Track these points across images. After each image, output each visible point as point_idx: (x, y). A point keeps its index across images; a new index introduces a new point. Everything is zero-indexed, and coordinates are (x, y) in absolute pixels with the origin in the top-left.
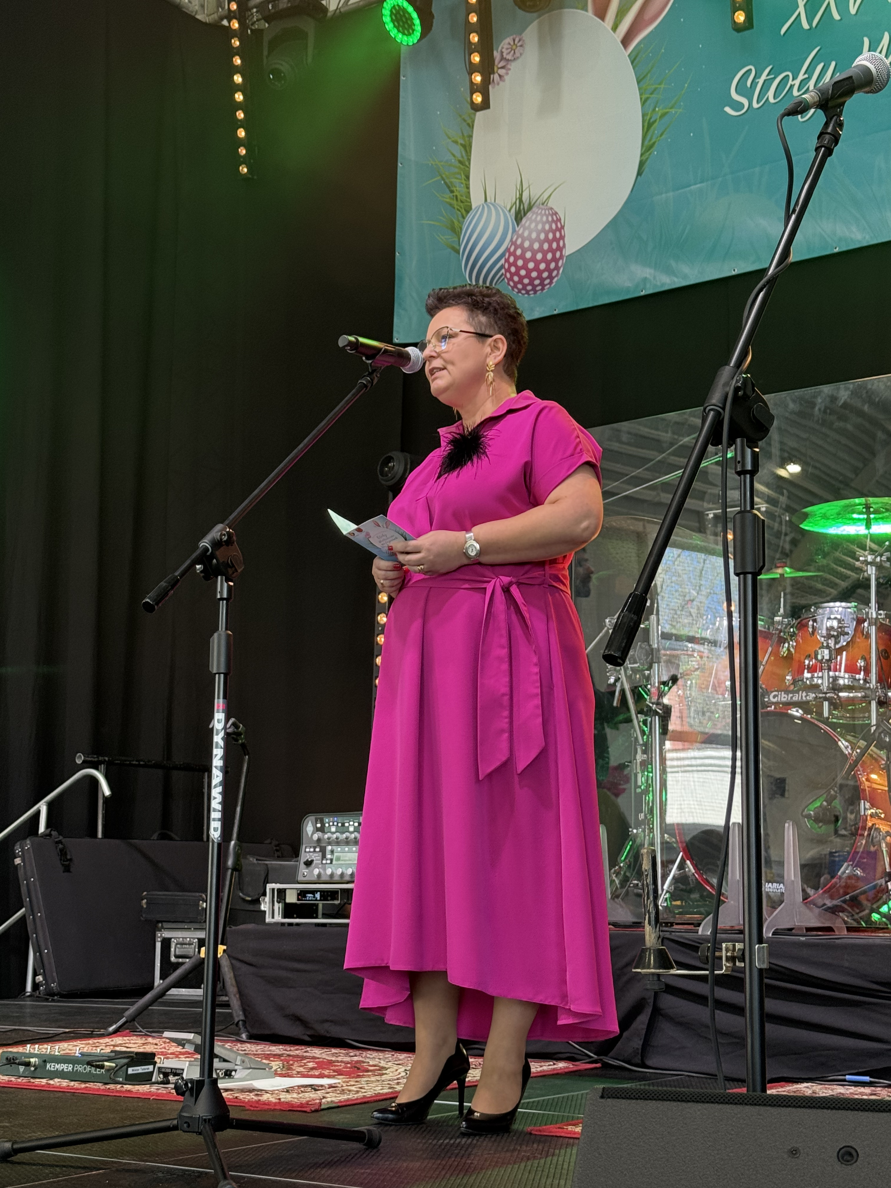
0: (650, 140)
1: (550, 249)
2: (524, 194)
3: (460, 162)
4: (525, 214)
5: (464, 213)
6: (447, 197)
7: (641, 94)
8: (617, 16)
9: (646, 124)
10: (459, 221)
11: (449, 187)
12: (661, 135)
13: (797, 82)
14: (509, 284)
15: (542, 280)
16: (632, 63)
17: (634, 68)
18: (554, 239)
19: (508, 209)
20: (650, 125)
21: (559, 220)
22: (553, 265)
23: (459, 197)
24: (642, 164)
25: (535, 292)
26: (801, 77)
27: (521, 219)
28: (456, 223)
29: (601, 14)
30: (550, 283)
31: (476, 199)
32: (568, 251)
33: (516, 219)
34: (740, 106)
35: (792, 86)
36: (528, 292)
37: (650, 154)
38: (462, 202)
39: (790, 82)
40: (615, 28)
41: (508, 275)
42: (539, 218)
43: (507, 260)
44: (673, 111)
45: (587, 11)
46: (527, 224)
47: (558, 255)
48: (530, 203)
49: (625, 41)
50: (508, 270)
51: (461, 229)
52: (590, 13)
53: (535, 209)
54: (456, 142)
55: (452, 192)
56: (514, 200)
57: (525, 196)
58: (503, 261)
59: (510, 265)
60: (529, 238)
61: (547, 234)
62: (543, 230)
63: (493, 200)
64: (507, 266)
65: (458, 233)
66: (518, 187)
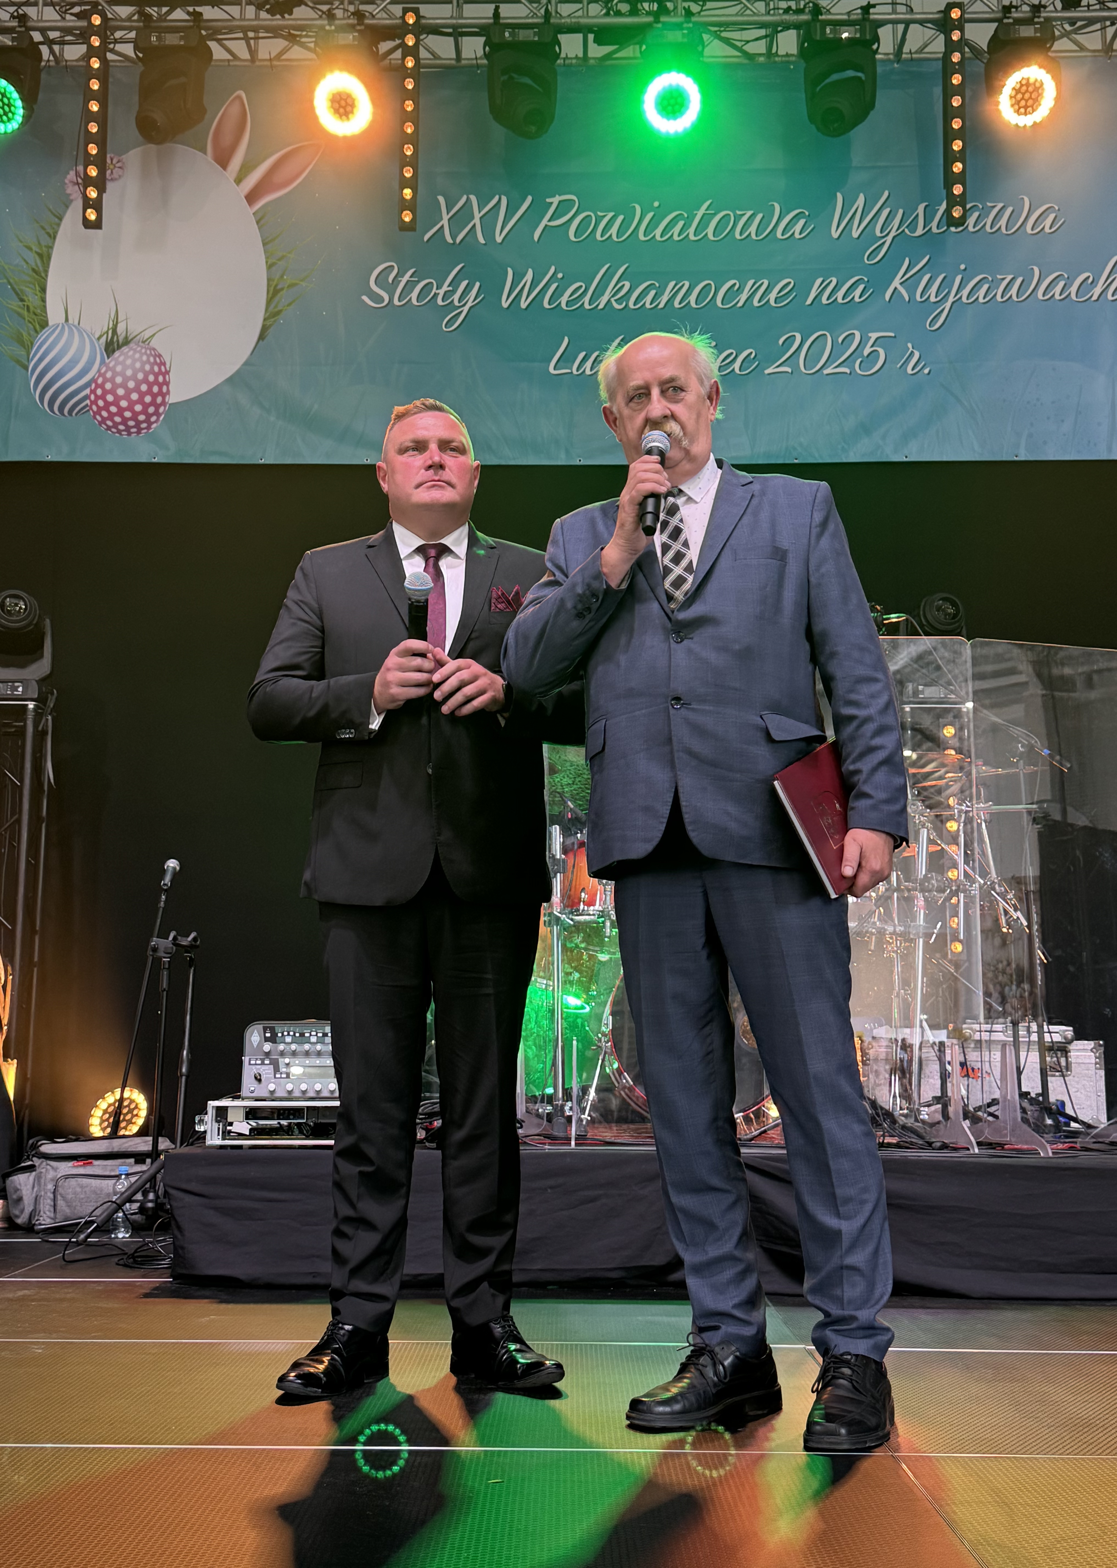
0: (276, 307)
1: (149, 392)
2: (119, 325)
3: (33, 270)
4: (119, 347)
5: (38, 327)
6: (15, 304)
7: (267, 258)
8: (241, 168)
9: (272, 289)
10: (29, 334)
11: (17, 294)
12: (289, 305)
13: (441, 292)
14: (95, 418)
15: (138, 423)
16: (258, 223)
17: (259, 229)
18: (156, 382)
19: (97, 336)
20: (276, 291)
21: (164, 364)
22: (151, 410)
23: (32, 309)
24: (265, 328)
25: (129, 434)
26: (445, 288)
27: (114, 351)
28: (25, 335)
29: (223, 161)
30: (148, 428)
31: (54, 315)
32: (172, 399)
33: (106, 350)
34: (378, 299)
35: (436, 295)
36: (119, 432)
37: (275, 321)
38: (35, 314)
39: (434, 290)
40: (239, 181)
41: (95, 408)
42: (137, 356)
43: (93, 392)
44: (304, 284)
45: (205, 153)
46: (121, 359)
47: (159, 400)
48: (126, 337)
49: (251, 198)
50: (95, 403)
51: (32, 345)
52: (209, 157)
53: (132, 345)
54: (30, 249)
55: (22, 300)
56: (105, 329)
57: (121, 328)
58: (87, 391)
59: (97, 398)
60: (122, 374)
61: (146, 375)
62: (142, 369)
63: (76, 323)
64: (93, 397)
65: (27, 347)
66: (112, 317)
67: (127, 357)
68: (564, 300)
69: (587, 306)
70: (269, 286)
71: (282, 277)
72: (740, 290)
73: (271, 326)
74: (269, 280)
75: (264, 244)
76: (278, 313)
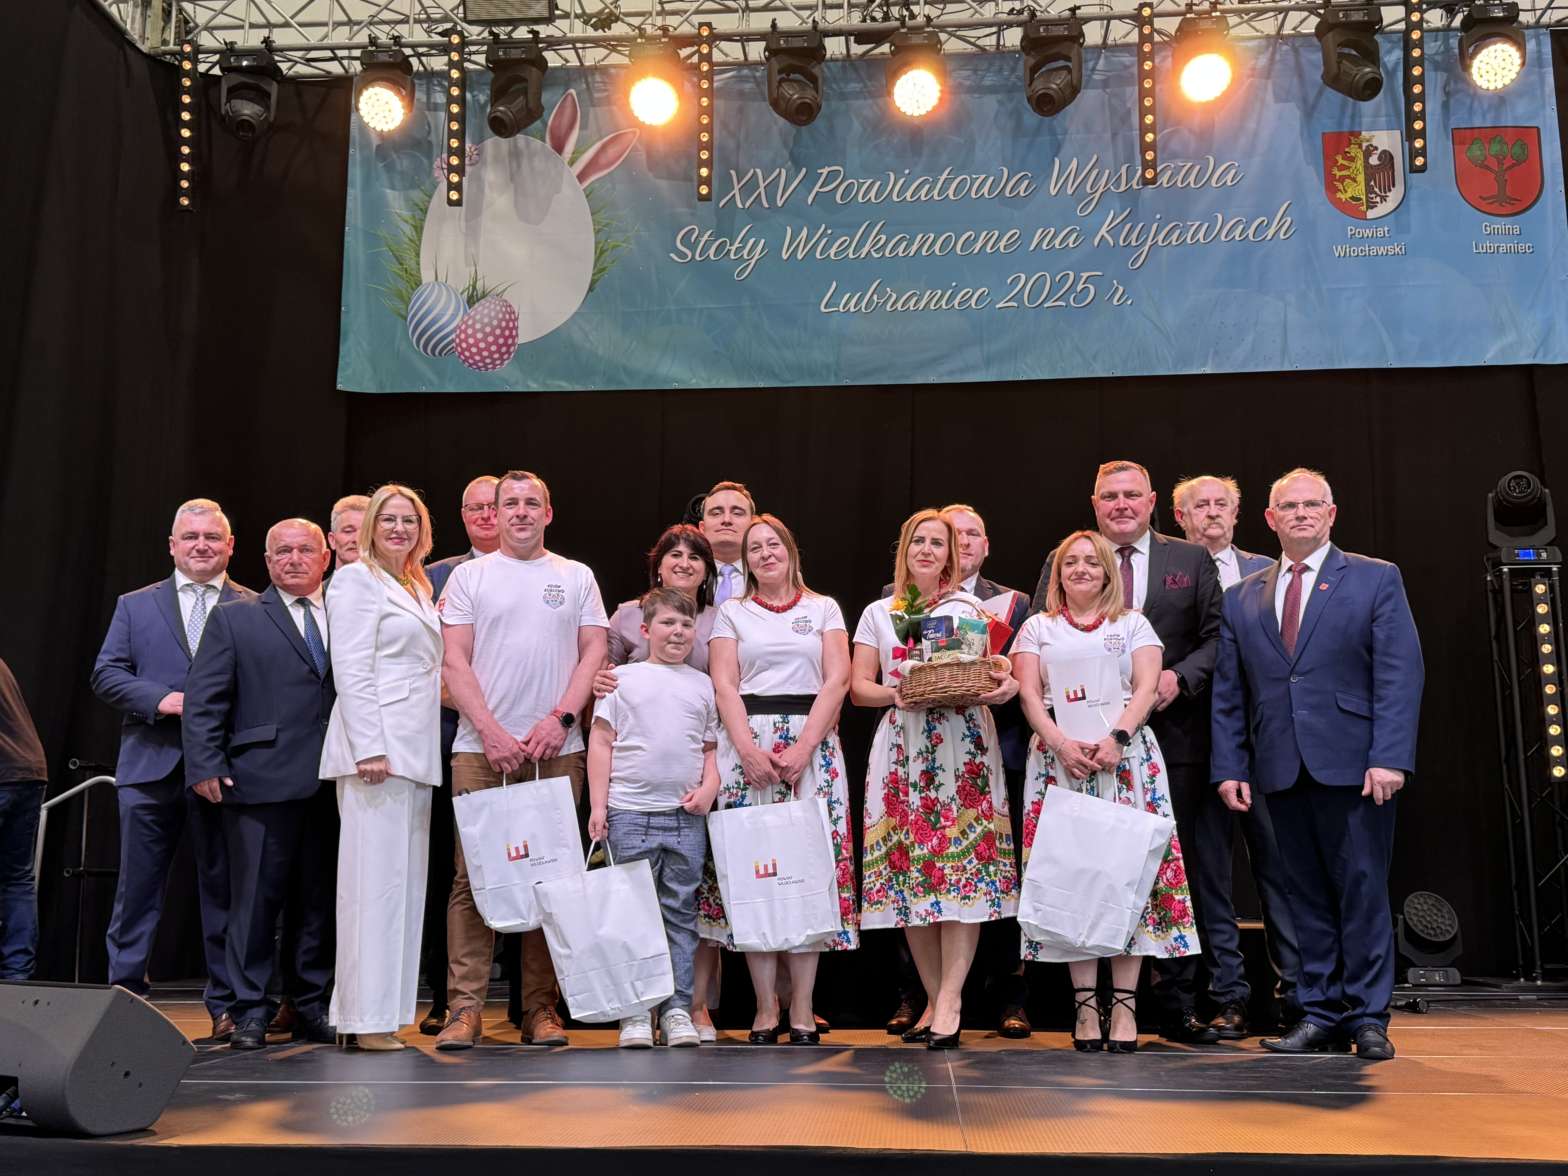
0: (602, 265)
1: (502, 335)
2: (478, 282)
3: (411, 240)
4: (478, 300)
5: (414, 285)
6: (395, 267)
7: (594, 225)
8: (573, 153)
9: (599, 251)
10: (408, 292)
11: (397, 259)
12: (612, 263)
13: (734, 248)
14: (459, 357)
15: (494, 360)
16: (587, 197)
17: (588, 202)
18: (507, 327)
19: (460, 291)
20: (602, 252)
21: (514, 313)
22: (504, 349)
23: (409, 271)
24: (593, 283)
25: (487, 369)
26: (736, 245)
27: (474, 303)
28: (404, 292)
29: (559, 148)
30: (502, 364)
31: (427, 276)
32: (521, 340)
33: (468, 302)
34: (683, 255)
35: (729, 251)
36: (479, 368)
37: (601, 276)
38: (412, 275)
39: (728, 247)
40: (572, 163)
41: (459, 349)
42: (492, 306)
43: (458, 336)
44: (625, 246)
45: (544, 141)
46: (480, 309)
47: (510, 341)
48: (484, 292)
49: (581, 177)
50: (459, 345)
51: (410, 299)
52: (548, 144)
53: (488, 298)
54: (406, 222)
55: (401, 264)
56: (467, 286)
57: (479, 285)
58: (453, 336)
59: (461, 341)
60: (481, 321)
61: (500, 321)
62: (496, 317)
63: (444, 281)
64: (457, 341)
65: (406, 302)
66: (472, 275)
67: (484, 308)
68: (832, 251)
69: (851, 256)
70: (596, 248)
71: (606, 240)
72: (976, 239)
73: (598, 280)
74: (596, 243)
75: (592, 214)
76: (604, 269)
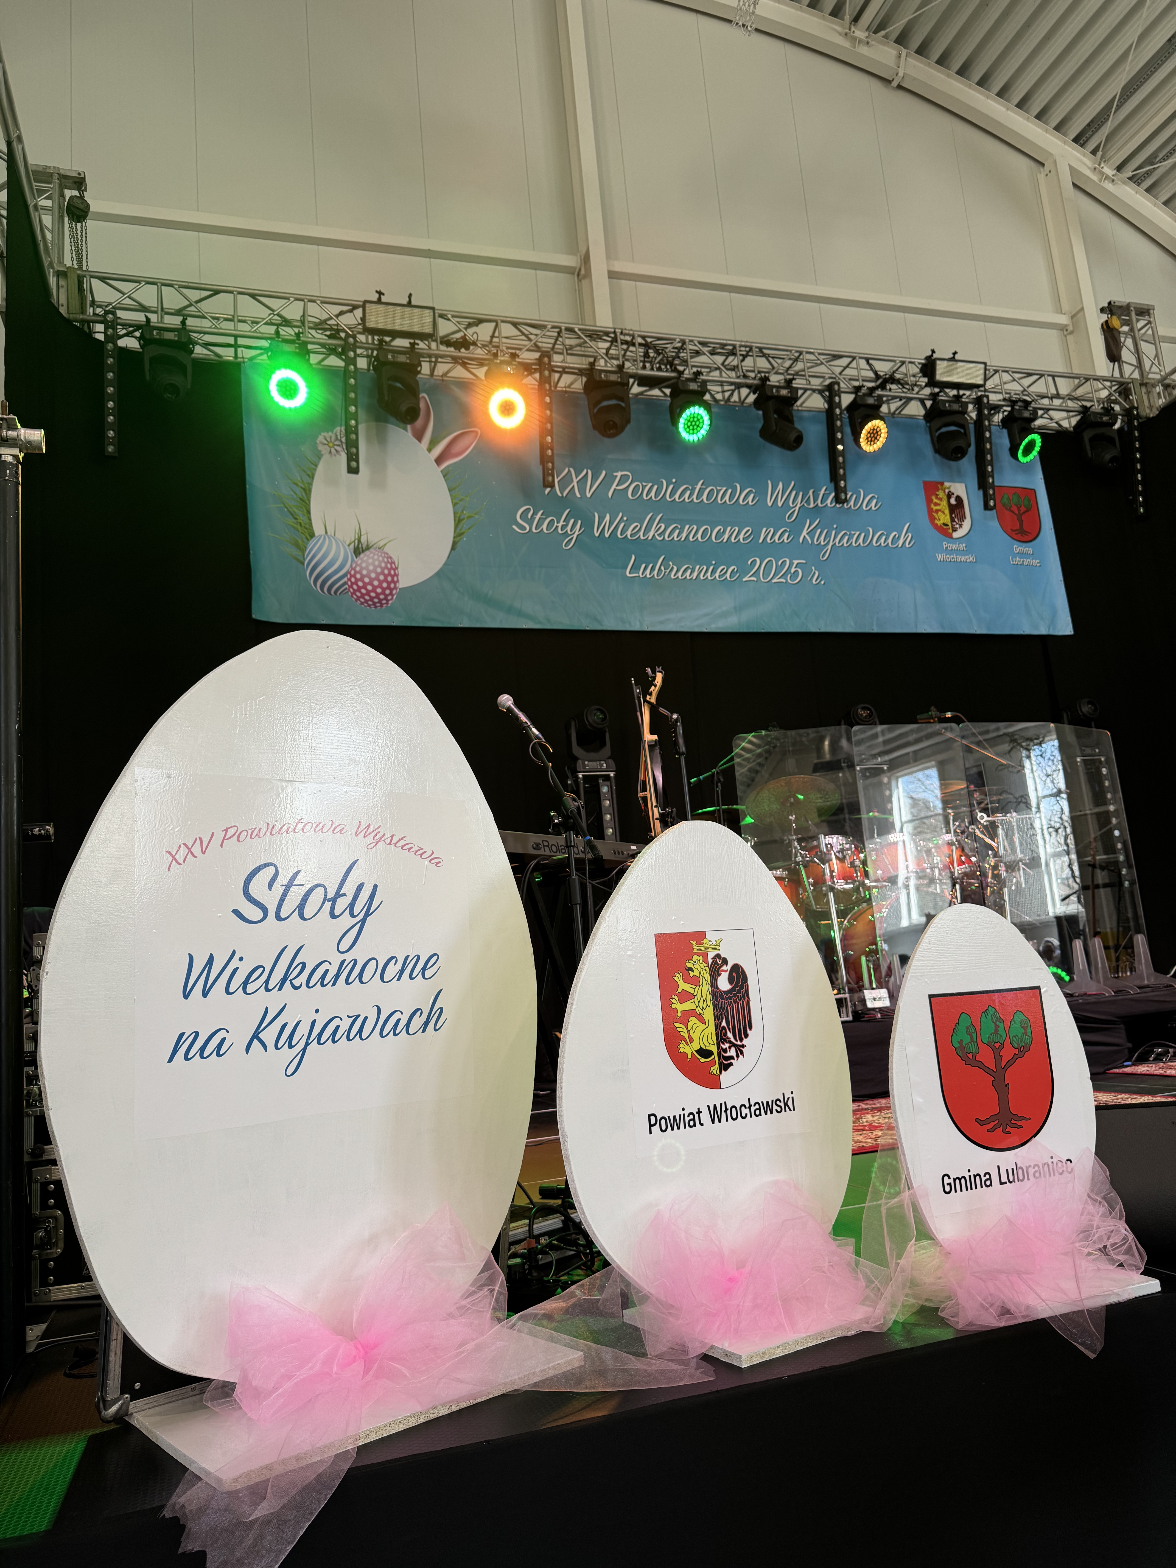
0: (461, 530)
1: (385, 580)
2: (362, 537)
3: (301, 499)
4: (363, 551)
5: (308, 537)
6: (291, 521)
7: (452, 499)
8: (430, 442)
9: (457, 519)
10: (303, 541)
11: (292, 514)
12: (469, 529)
13: (560, 525)
14: (352, 596)
15: (380, 601)
16: (444, 477)
17: (446, 481)
18: (389, 574)
19: (348, 543)
20: (460, 520)
21: (394, 563)
22: (387, 592)
23: (303, 524)
24: (455, 544)
25: (376, 607)
26: (562, 523)
27: (360, 554)
28: (300, 541)
29: (419, 436)
30: (387, 603)
31: (318, 529)
32: (401, 585)
33: (355, 552)
34: (522, 528)
35: (557, 527)
36: (369, 606)
37: (461, 539)
38: (306, 528)
39: (556, 524)
40: (430, 450)
41: (351, 590)
42: (376, 557)
43: (349, 580)
44: (477, 517)
45: (407, 431)
46: (365, 559)
47: (392, 586)
48: (368, 545)
49: (439, 461)
50: (351, 587)
51: (306, 548)
52: (410, 434)
53: (372, 550)
54: (297, 485)
55: (296, 519)
56: (353, 539)
57: (363, 539)
58: (345, 579)
59: (352, 584)
60: (367, 568)
61: (383, 569)
62: (380, 566)
63: (333, 535)
64: (349, 583)
65: (302, 549)
66: (357, 531)
67: (369, 558)
68: (629, 533)
69: (642, 538)
71: (462, 511)
72: (724, 532)
73: (458, 542)
74: (455, 513)
75: (450, 491)
76: (463, 533)
